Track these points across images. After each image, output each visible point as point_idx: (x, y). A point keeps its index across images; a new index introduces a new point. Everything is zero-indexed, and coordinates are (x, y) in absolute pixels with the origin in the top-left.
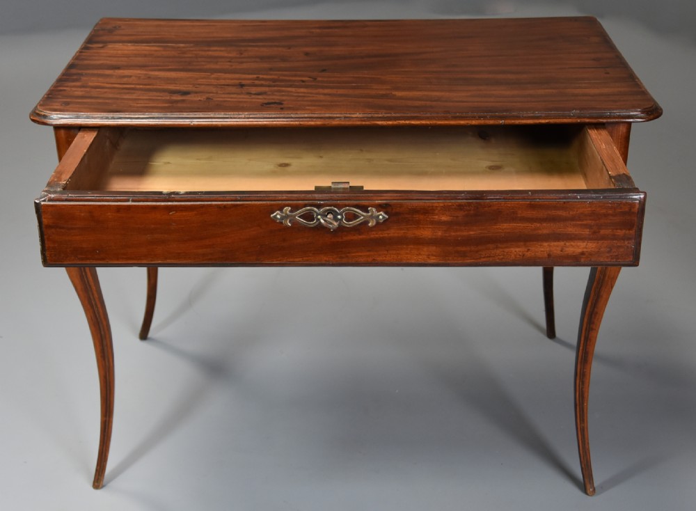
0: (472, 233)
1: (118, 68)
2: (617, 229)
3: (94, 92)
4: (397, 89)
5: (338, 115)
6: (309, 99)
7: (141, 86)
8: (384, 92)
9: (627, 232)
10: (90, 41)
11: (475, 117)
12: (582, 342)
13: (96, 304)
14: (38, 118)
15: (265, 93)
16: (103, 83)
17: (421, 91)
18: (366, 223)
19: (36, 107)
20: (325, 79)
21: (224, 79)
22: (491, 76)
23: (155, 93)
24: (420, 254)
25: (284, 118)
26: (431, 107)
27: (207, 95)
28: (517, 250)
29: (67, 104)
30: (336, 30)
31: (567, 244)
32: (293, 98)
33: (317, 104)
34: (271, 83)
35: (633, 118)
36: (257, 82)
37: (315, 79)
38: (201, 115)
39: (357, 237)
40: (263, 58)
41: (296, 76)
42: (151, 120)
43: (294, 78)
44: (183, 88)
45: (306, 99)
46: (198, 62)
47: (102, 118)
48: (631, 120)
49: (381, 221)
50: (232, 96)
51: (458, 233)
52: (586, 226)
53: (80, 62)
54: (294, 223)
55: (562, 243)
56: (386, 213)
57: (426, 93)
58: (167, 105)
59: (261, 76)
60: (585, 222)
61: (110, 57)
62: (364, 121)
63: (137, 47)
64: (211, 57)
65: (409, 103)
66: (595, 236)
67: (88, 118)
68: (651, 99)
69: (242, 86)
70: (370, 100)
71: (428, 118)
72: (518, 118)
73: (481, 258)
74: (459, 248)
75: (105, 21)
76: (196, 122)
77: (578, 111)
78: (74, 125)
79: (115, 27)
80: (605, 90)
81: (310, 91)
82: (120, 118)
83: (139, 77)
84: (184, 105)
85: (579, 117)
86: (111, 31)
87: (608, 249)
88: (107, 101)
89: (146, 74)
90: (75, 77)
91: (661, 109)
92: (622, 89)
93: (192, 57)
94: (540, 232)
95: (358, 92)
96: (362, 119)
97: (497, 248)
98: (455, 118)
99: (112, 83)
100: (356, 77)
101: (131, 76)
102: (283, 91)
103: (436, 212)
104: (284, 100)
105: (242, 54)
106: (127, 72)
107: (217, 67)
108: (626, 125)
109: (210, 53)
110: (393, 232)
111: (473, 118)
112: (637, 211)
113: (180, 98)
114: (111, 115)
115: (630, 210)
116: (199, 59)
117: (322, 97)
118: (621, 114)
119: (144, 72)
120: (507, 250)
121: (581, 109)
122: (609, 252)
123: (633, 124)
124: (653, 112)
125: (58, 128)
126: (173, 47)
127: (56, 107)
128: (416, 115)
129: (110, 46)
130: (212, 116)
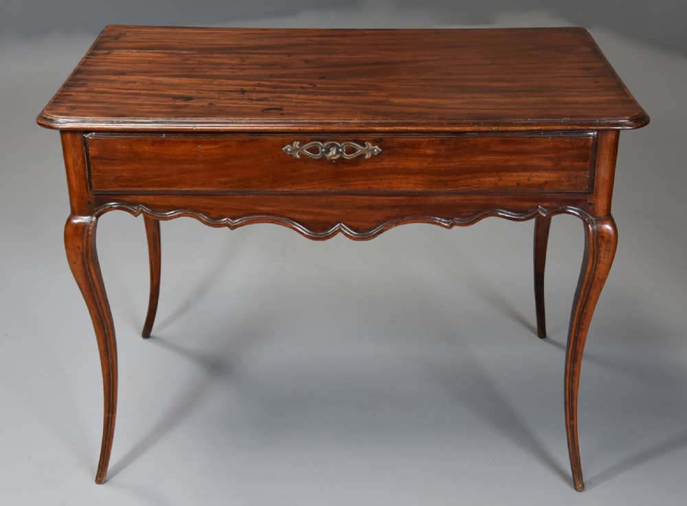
0: (452, 164)
1: (123, 74)
2: (574, 161)
3: (100, 97)
4: (394, 96)
5: (337, 121)
6: (308, 105)
7: (146, 92)
8: (381, 99)
9: (584, 164)
10: (96, 47)
11: (469, 124)
12: (572, 342)
13: (100, 303)
14: (44, 122)
15: (265, 99)
16: (108, 88)
17: (417, 98)
18: (363, 155)
19: (43, 111)
20: (325, 86)
21: (227, 85)
22: (484, 84)
23: (159, 99)
24: (409, 183)
25: (284, 123)
26: (427, 114)
27: (210, 101)
28: (491, 179)
29: (73, 108)
30: (336, 39)
31: (533, 174)
32: (293, 104)
33: (316, 109)
34: (272, 90)
35: (621, 126)
36: (258, 88)
37: (315, 86)
38: (204, 120)
39: (355, 168)
40: (264, 66)
41: (295, 82)
42: (155, 125)
43: (294, 85)
44: (186, 94)
45: (305, 105)
46: (201, 68)
47: (107, 122)
48: (620, 128)
49: (376, 154)
50: (234, 101)
51: (441, 165)
52: (549, 159)
53: (86, 68)
54: (302, 156)
55: (528, 174)
56: (380, 147)
57: (422, 100)
58: (170, 110)
59: (262, 83)
60: (548, 155)
61: (115, 63)
62: (362, 126)
63: (142, 54)
64: (214, 64)
65: (406, 109)
66: (556, 168)
67: (93, 122)
68: (639, 108)
69: (243, 92)
70: (368, 106)
71: (424, 125)
72: (510, 124)
73: (460, 186)
74: (442, 178)
75: (110, 28)
76: (199, 127)
77: (569, 119)
78: (80, 128)
79: (120, 34)
80: (594, 99)
81: (309, 97)
82: (125, 123)
83: (144, 83)
84: (187, 110)
85: (569, 125)
86: (116, 38)
87: (568, 179)
88: (112, 106)
89: (151, 80)
90: (81, 83)
91: (649, 118)
92: (611, 98)
93: (195, 64)
94: (510, 164)
95: (355, 98)
96: (359, 125)
97: (474, 178)
98: (450, 124)
99: (117, 89)
100: (354, 84)
101: (135, 82)
102: (283, 97)
103: (423, 146)
104: (285, 106)
105: (243, 61)
106: (131, 78)
107: (220, 73)
108: (615, 132)
109: (213, 60)
110: (387, 163)
111: (468, 124)
112: (591, 146)
113: (183, 103)
114: (115, 119)
115: (585, 144)
116: (203, 66)
117: (321, 104)
118: (610, 121)
119: (148, 78)
120: (482, 179)
121: (571, 117)
122: (568, 181)
123: (621, 131)
124: (641, 120)
125: (64, 132)
126: (177, 54)
127: (62, 112)
128: (412, 121)
129: (116, 52)
130: (214, 120)
